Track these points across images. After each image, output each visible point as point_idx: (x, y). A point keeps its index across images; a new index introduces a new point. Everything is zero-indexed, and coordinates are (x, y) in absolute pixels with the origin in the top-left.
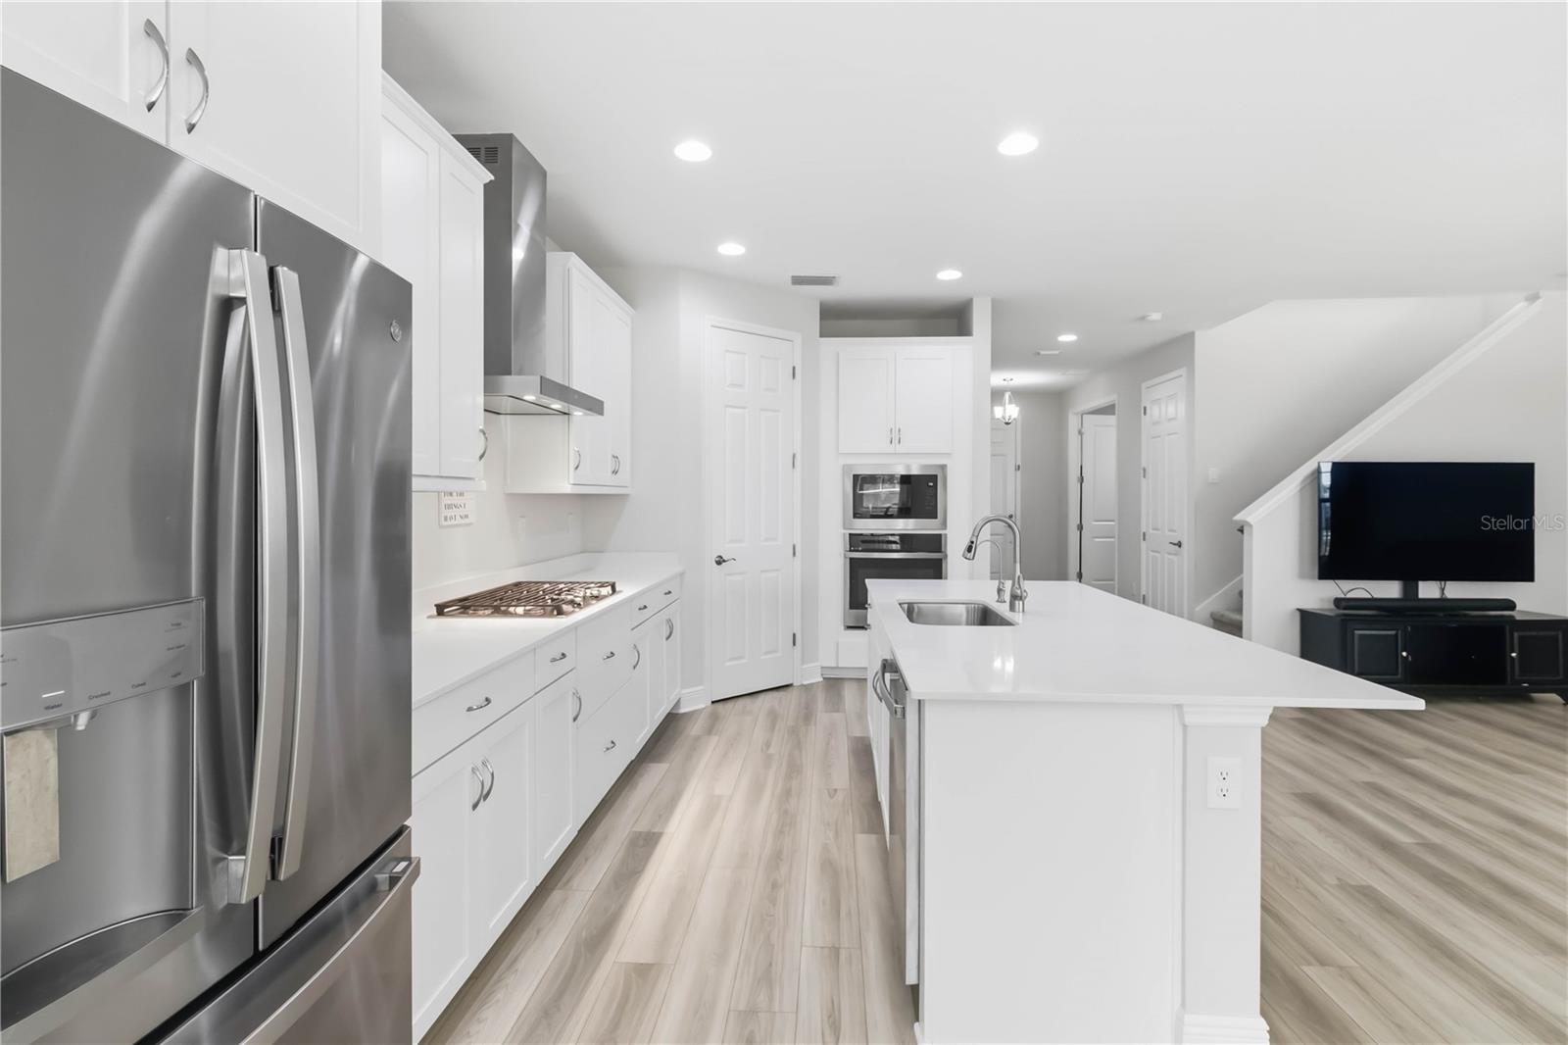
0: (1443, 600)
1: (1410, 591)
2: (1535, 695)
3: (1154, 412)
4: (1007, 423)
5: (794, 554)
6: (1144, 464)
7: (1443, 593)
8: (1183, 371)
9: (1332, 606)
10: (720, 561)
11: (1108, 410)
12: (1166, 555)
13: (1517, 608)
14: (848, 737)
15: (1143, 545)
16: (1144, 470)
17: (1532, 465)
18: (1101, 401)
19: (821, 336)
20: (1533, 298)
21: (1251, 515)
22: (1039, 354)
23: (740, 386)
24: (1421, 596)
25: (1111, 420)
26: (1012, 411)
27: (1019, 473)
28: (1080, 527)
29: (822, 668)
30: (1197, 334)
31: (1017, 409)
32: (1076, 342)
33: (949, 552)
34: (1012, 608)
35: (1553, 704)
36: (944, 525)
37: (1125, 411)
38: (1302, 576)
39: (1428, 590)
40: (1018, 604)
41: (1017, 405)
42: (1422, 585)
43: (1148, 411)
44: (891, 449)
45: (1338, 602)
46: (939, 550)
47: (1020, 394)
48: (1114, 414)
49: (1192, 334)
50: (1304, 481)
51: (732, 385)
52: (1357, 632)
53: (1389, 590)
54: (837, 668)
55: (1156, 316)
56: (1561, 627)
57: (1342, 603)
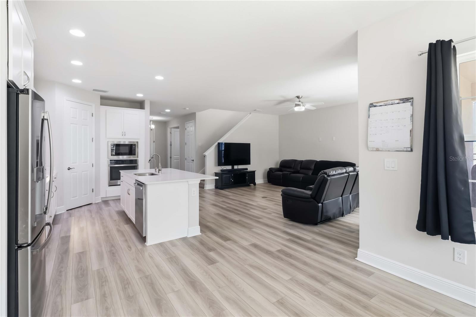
0: (238, 169)
1: (233, 167)
2: (251, 185)
3: (188, 129)
4: (151, 130)
5: (93, 166)
6: (186, 142)
7: (238, 167)
8: (193, 121)
9: (220, 171)
10: (69, 169)
11: (178, 128)
12: (191, 163)
13: (248, 169)
14: (115, 211)
15: (186, 161)
17: (250, 144)
18: (176, 125)
19: (101, 105)
20: (250, 113)
21: (206, 153)
22: (160, 113)
23: (76, 118)
24: (235, 168)
25: (178, 130)
26: (153, 127)
27: (154, 143)
28: (171, 158)
29: (101, 198)
30: (196, 113)
31: (154, 126)
32: (169, 112)
33: (139, 164)
34: (159, 172)
35: (252, 186)
36: (138, 157)
37: (182, 128)
38: (215, 166)
39: (236, 167)
40: (160, 172)
41: (154, 125)
42: (235, 166)
43: (186, 129)
44: (123, 137)
45: (221, 170)
46: (136, 164)
47: (155, 122)
48: (179, 128)
49: (195, 113)
50: (216, 146)
51: (73, 118)
52: (224, 176)
53: (229, 167)
54: (106, 197)
55: (188, 109)
56: (254, 172)
57: (222, 170)
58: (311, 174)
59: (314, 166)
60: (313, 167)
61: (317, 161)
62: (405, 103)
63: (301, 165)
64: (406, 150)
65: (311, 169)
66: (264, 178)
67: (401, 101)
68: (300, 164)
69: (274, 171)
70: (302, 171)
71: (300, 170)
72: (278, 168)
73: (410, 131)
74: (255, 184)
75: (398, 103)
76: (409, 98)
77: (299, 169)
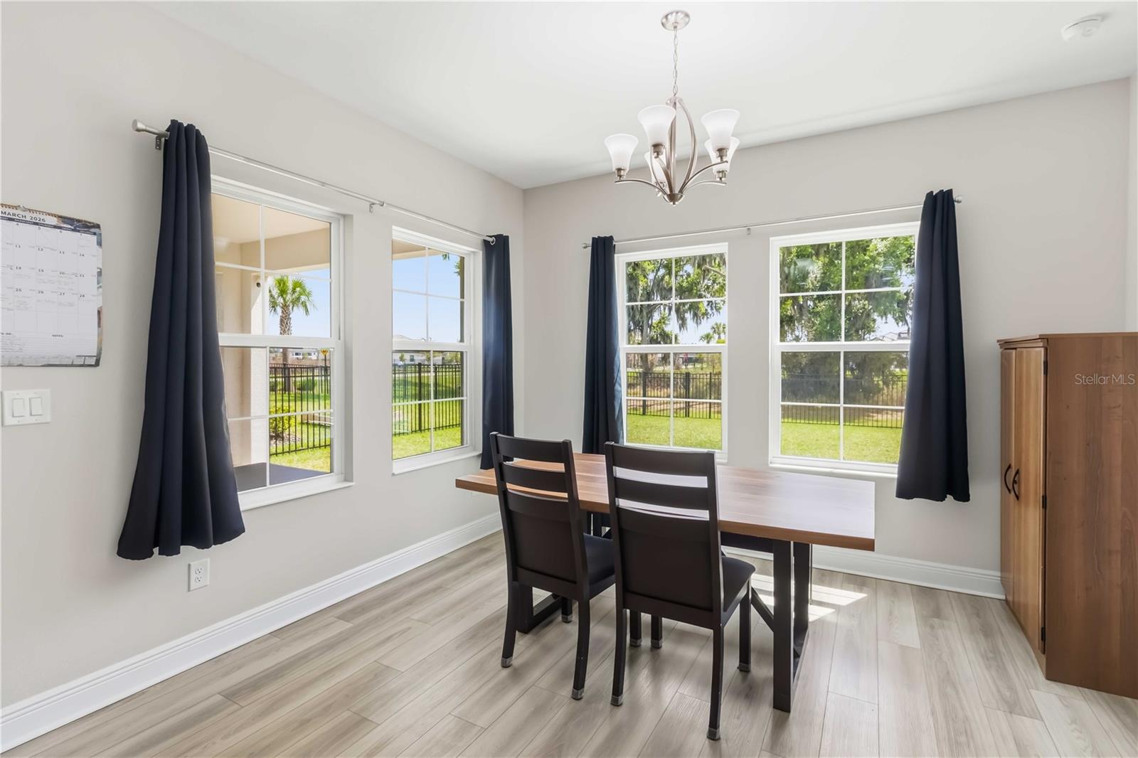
62: (79, 231)
64: (82, 363)
67: (64, 223)
73: (96, 312)
75: (55, 227)
76: (90, 223)
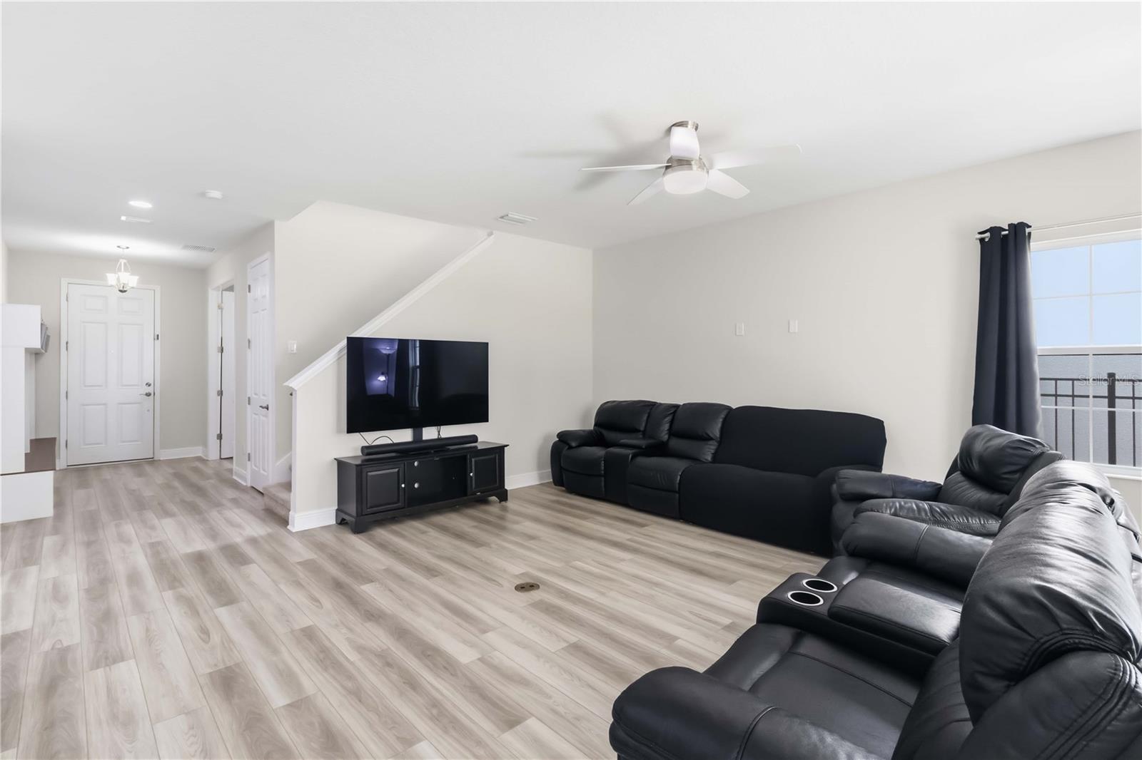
0: (440, 439)
1: (418, 435)
2: (487, 500)
3: (254, 290)
6: (249, 336)
7: (439, 434)
8: (267, 255)
9: (360, 454)
11: (232, 288)
13: (479, 441)
15: (249, 408)
16: (249, 341)
17: (487, 343)
18: (226, 279)
21: (295, 383)
24: (424, 438)
25: (233, 296)
26: (128, 279)
28: (220, 393)
30: (277, 224)
31: (134, 278)
38: (339, 431)
39: (429, 433)
41: (133, 274)
42: (425, 430)
43: (251, 289)
45: (363, 449)
52: (370, 473)
53: (403, 436)
56: (499, 451)
57: (367, 450)
58: (709, 458)
59: (719, 425)
60: (716, 430)
61: (729, 408)
63: (672, 422)
65: (711, 439)
66: (540, 466)
68: (668, 419)
69: (574, 444)
70: (676, 444)
71: (669, 438)
72: (590, 432)
74: (503, 496)
77: (666, 437)
